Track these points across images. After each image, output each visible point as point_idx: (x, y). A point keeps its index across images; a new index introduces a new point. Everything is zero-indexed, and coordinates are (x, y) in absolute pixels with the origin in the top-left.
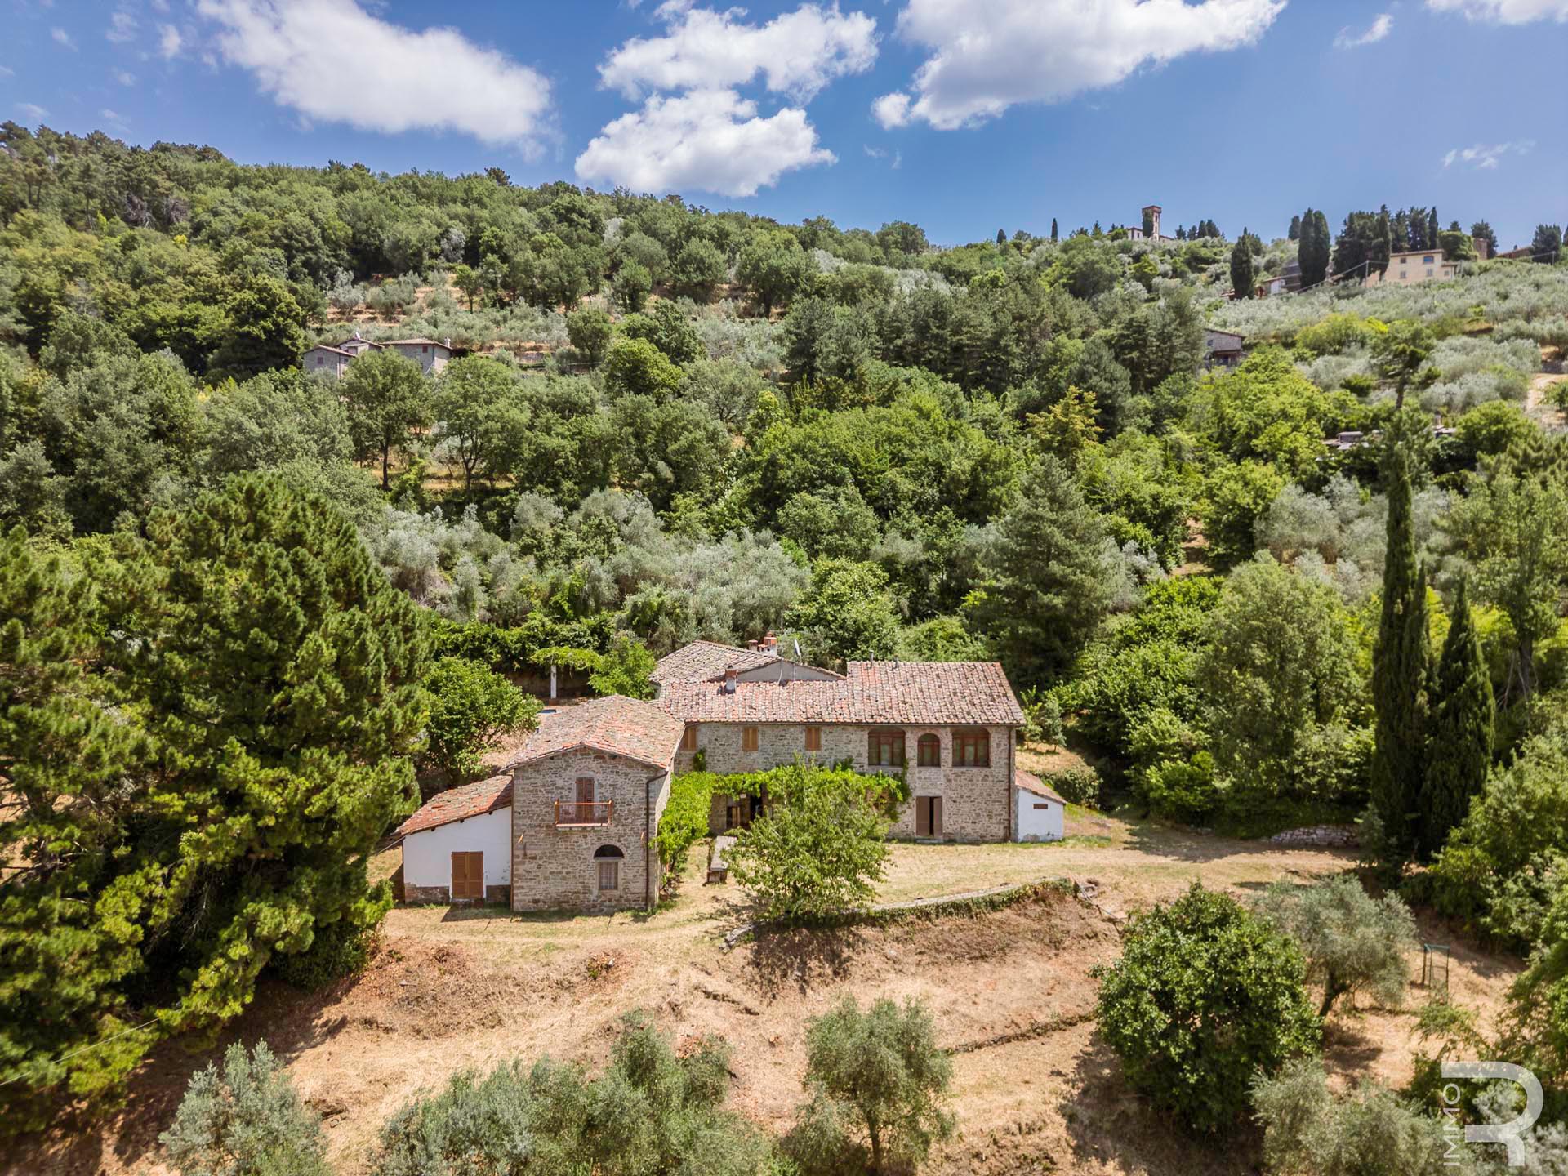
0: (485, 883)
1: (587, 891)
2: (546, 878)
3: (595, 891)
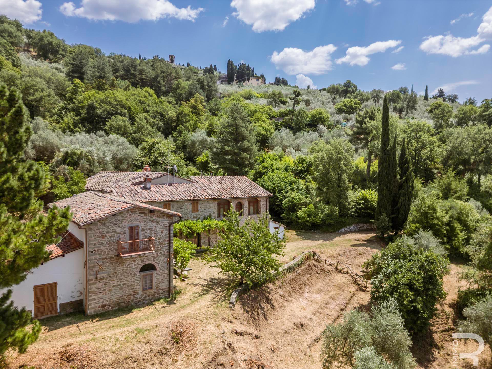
0: (59, 302)
1: (136, 293)
2: (110, 290)
3: (140, 292)
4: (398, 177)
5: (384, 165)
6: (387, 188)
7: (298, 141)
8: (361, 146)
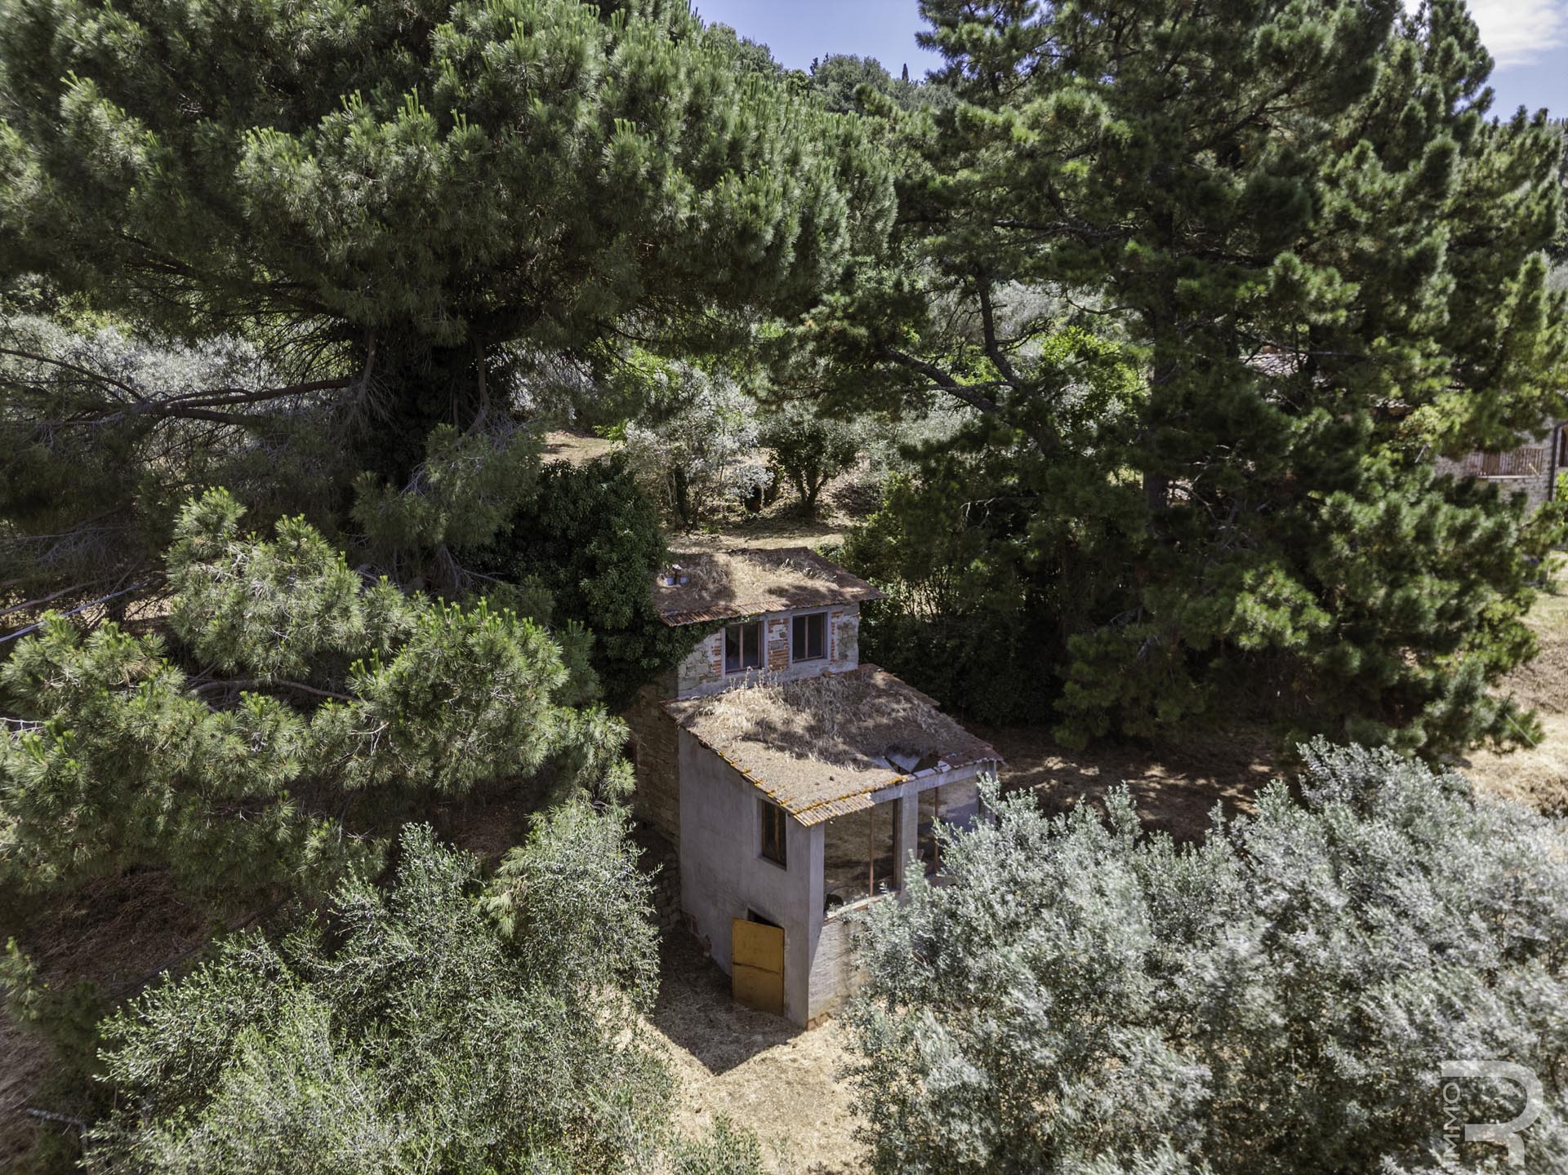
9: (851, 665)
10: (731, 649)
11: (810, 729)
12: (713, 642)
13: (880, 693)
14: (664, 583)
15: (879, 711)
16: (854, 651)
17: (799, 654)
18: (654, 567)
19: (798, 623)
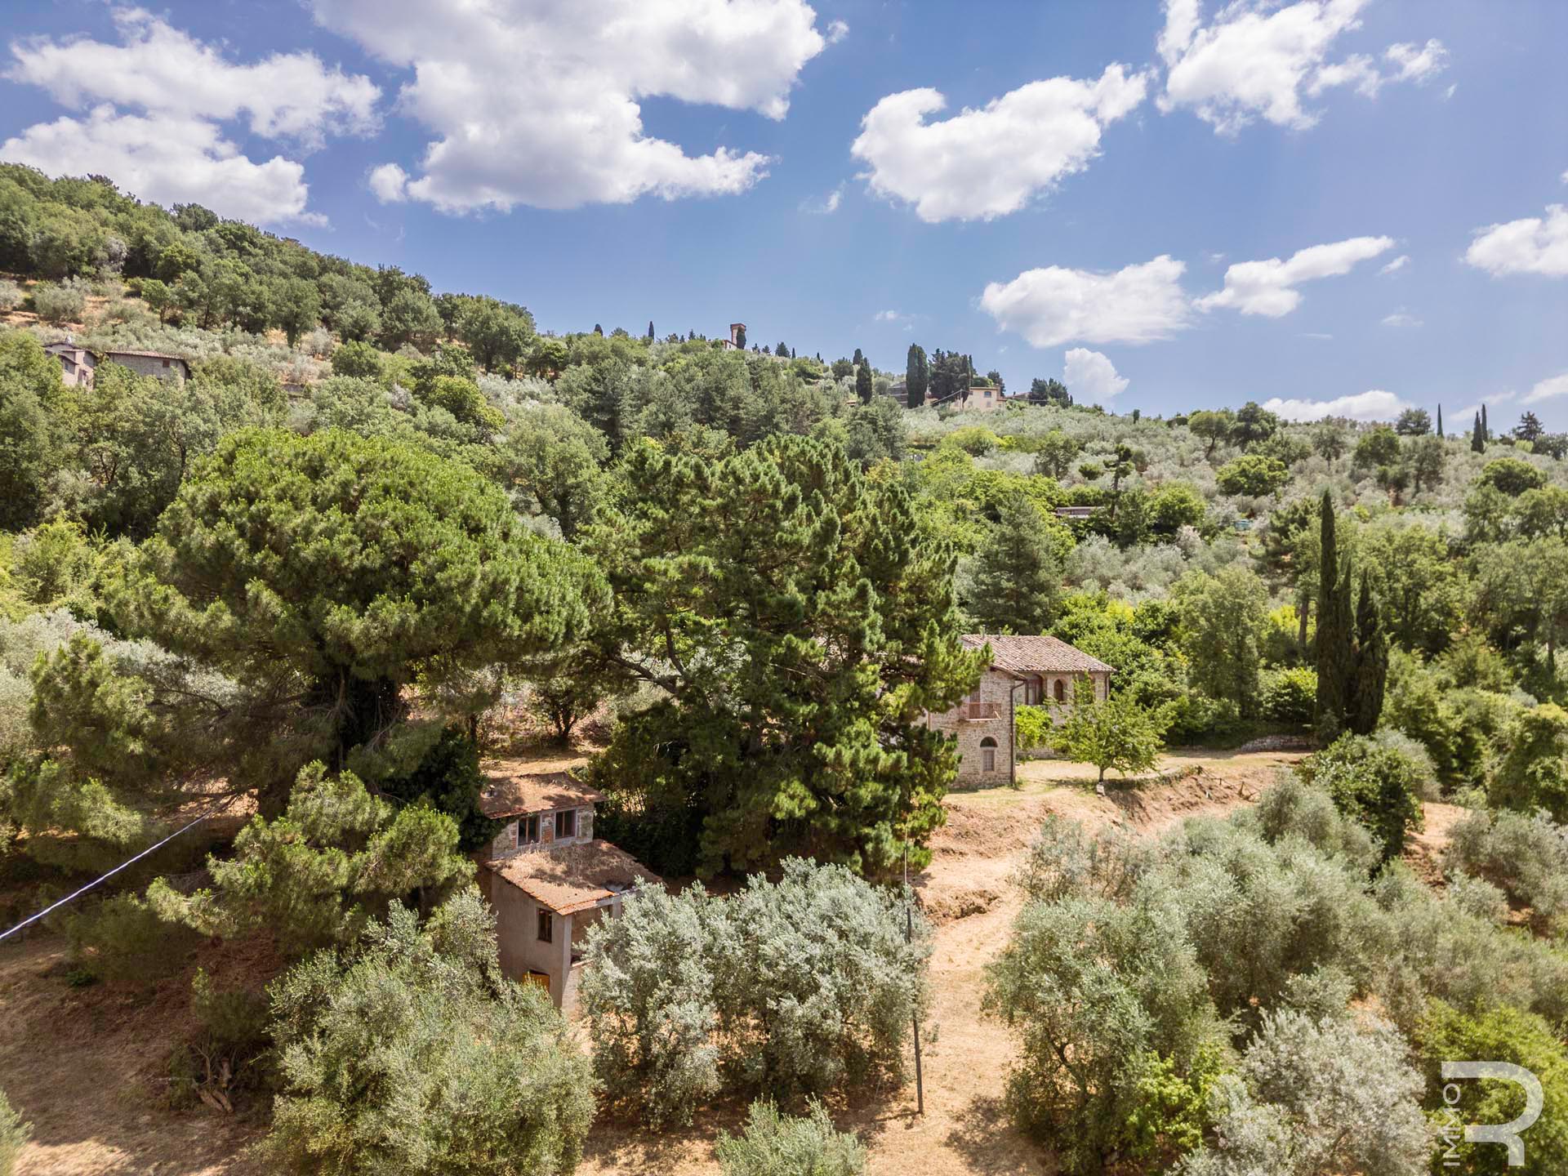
1: (976, 773)
3: (981, 770)
4: (1356, 641)
5: (1328, 619)
6: (1334, 661)
7: (1133, 567)
8: (1284, 580)
9: (589, 840)
10: (522, 832)
11: (564, 872)
12: (513, 827)
13: (604, 854)
14: (485, 796)
15: (603, 863)
16: (591, 831)
17: (559, 833)
18: (479, 787)
19: (559, 816)
